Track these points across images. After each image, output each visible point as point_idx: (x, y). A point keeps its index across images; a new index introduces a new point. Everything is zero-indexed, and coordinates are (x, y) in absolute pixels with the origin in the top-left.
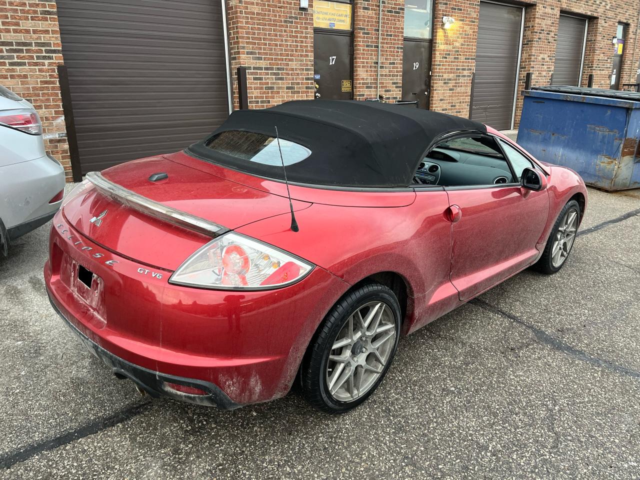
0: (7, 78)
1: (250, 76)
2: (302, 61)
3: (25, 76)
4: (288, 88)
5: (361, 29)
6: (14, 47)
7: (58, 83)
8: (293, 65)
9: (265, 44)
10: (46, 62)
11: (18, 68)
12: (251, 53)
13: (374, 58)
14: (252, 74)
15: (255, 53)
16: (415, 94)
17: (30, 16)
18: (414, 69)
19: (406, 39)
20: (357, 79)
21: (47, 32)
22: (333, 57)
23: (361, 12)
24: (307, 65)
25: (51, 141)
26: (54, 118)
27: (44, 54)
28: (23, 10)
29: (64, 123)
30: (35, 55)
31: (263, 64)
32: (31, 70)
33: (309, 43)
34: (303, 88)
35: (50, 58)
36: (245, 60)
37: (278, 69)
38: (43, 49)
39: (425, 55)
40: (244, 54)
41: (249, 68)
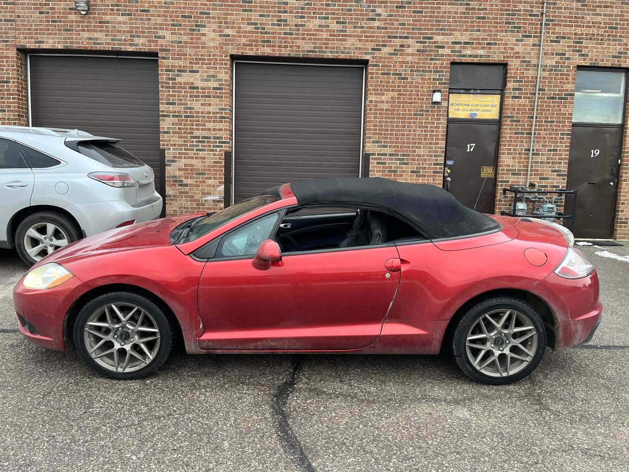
0: (193, 159)
2: (431, 148)
3: (204, 158)
4: (412, 172)
5: (508, 117)
6: (201, 140)
7: (223, 163)
8: (421, 151)
9: (392, 134)
10: (218, 149)
11: (201, 152)
12: (377, 142)
13: (525, 145)
14: (376, 159)
15: (381, 142)
16: (594, 184)
17: (212, 120)
18: (592, 156)
19: (574, 125)
20: (501, 166)
21: (221, 130)
22: (471, 145)
23: (509, 101)
24: (437, 152)
25: (214, 201)
26: (218, 186)
27: (218, 144)
28: (209, 116)
29: (223, 190)
30: (212, 145)
31: (388, 151)
32: (208, 154)
33: (441, 132)
34: (429, 172)
35: (221, 147)
36: (370, 148)
37: (404, 155)
38: (218, 141)
39: (611, 141)
40: (370, 143)
41: (374, 154)
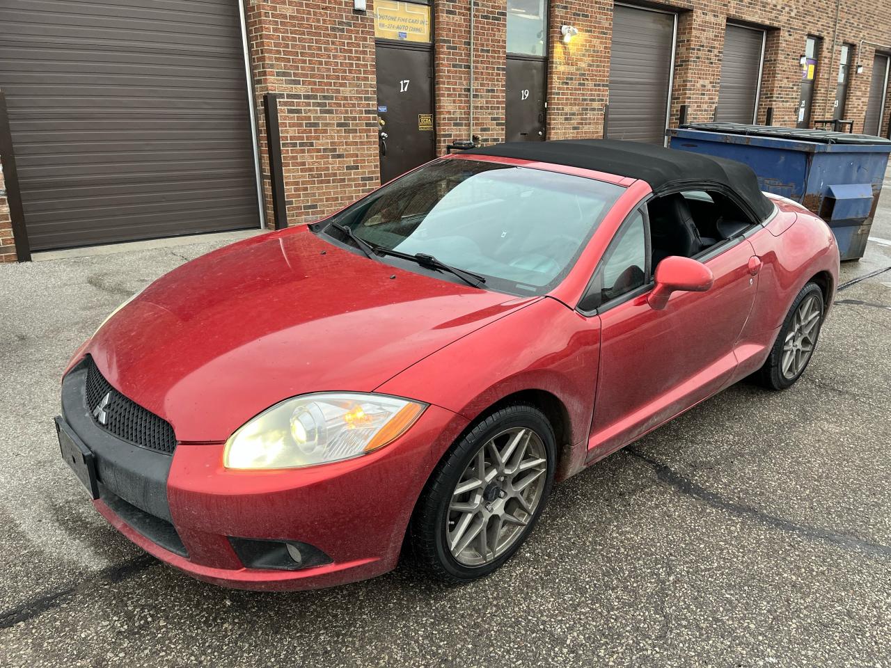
1: (282, 108)
2: (358, 86)
4: (339, 125)
5: (445, 41)
8: (347, 91)
9: (304, 62)
12: (284, 74)
13: (464, 83)
14: (285, 104)
15: (289, 75)
16: (525, 134)
18: (523, 99)
19: (510, 57)
20: (440, 113)
22: (405, 81)
23: (443, 17)
24: (367, 92)
31: (301, 89)
33: (369, 60)
34: (361, 125)
36: (274, 84)
37: (325, 98)
39: (537, 78)
40: (273, 75)
41: (281, 96)
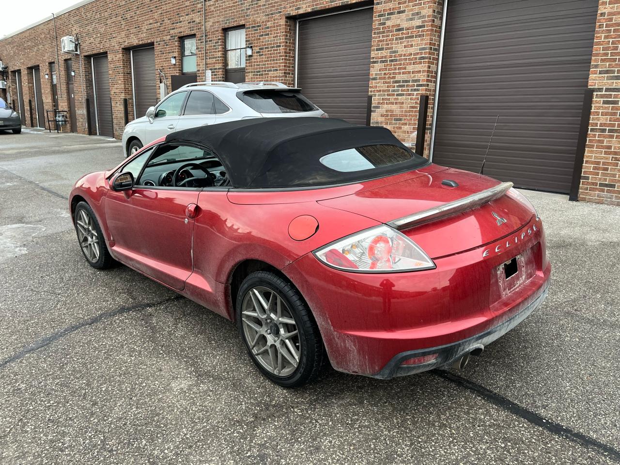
0: (393, 104)
3: (403, 103)
6: (401, 84)
7: (419, 108)
10: (415, 93)
11: (400, 97)
17: (413, 62)
21: (420, 72)
26: (412, 132)
27: (415, 88)
28: (410, 58)
29: (416, 137)
30: (410, 88)
32: (407, 99)
36: (596, 80)
38: (416, 84)
40: (596, 74)
41: (600, 90)
